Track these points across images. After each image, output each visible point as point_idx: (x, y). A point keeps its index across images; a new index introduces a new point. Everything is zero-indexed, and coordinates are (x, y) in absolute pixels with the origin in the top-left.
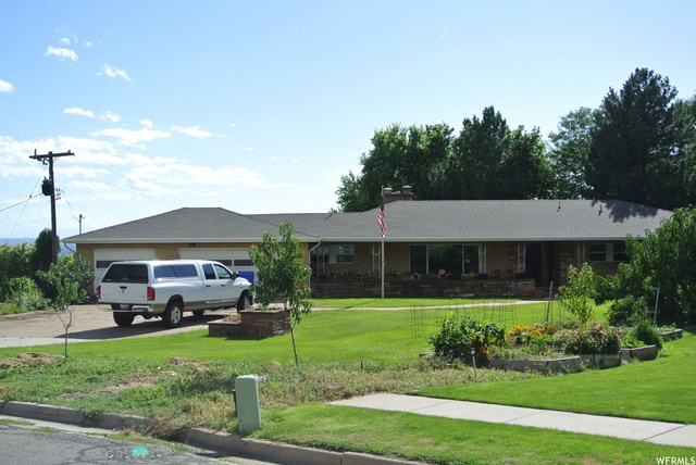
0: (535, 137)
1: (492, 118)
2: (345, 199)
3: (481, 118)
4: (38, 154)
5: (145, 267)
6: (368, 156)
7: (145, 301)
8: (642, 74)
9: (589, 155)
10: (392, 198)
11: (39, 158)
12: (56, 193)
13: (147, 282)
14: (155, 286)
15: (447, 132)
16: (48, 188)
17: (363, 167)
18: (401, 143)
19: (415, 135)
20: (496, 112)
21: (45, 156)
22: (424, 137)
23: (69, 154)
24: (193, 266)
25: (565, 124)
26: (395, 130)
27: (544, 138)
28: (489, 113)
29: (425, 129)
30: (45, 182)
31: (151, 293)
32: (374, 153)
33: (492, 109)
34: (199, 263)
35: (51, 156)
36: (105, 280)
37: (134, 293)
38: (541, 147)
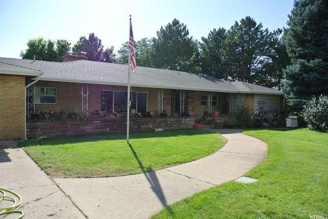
0: (111, 50)
3: (88, 38)
6: (25, 52)
15: (68, 45)
18: (43, 46)
19: (51, 44)
22: (56, 45)
25: (125, 46)
26: (40, 41)
27: (115, 52)
28: (92, 36)
29: (57, 42)
33: (93, 34)
38: (115, 55)
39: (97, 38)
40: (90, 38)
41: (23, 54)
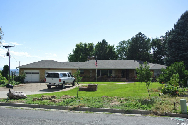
0: (113, 46)
1: (104, 42)
2: (69, 59)
3: (101, 42)
4: (6, 46)
5: (58, 74)
6: (75, 49)
7: (59, 82)
8: (140, 33)
9: (128, 51)
10: (90, 59)
11: (5, 47)
12: (10, 56)
13: (59, 77)
14: (61, 78)
15: (93, 45)
16: (8, 54)
17: (73, 52)
18: (82, 47)
19: (86, 45)
20: (105, 40)
21: (7, 47)
22: (88, 46)
23: (14, 46)
24: (66, 74)
25: (120, 44)
26: (81, 44)
27: (115, 47)
28: (103, 41)
29: (88, 44)
30: (8, 53)
31: (60, 80)
32: (76, 49)
33: (104, 40)
34: (67, 73)
35: (9, 46)
36: (47, 77)
37: (56, 80)
38: (115, 49)
39: (106, 41)
40: (102, 42)
41: (74, 50)
